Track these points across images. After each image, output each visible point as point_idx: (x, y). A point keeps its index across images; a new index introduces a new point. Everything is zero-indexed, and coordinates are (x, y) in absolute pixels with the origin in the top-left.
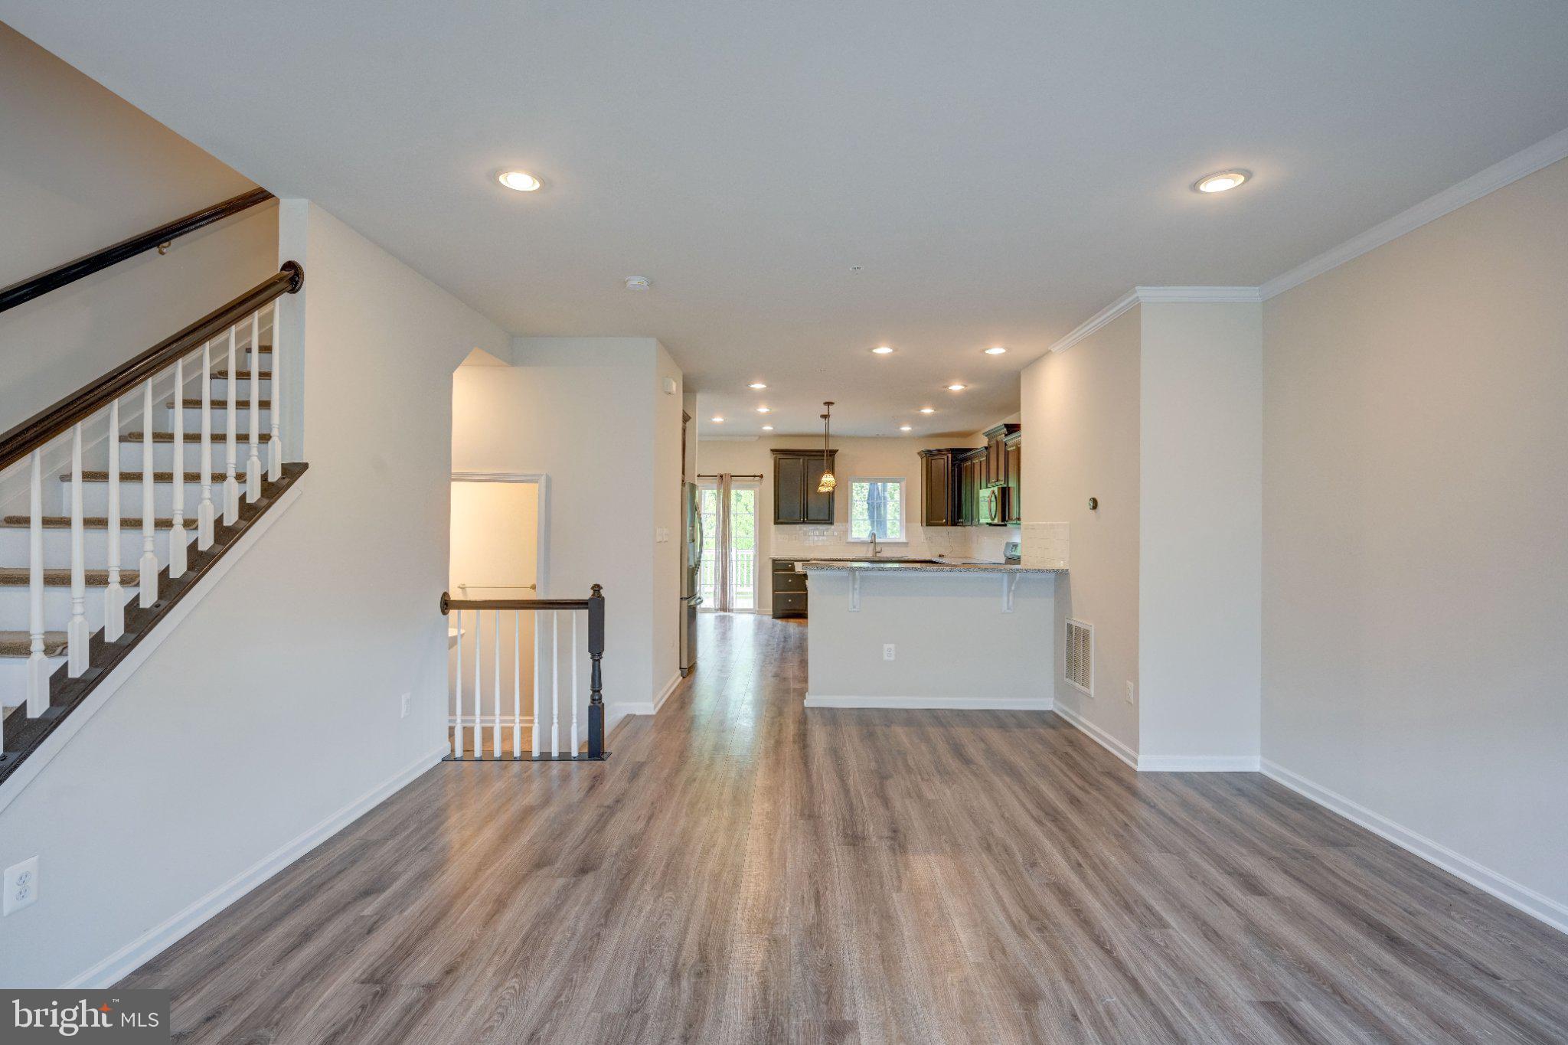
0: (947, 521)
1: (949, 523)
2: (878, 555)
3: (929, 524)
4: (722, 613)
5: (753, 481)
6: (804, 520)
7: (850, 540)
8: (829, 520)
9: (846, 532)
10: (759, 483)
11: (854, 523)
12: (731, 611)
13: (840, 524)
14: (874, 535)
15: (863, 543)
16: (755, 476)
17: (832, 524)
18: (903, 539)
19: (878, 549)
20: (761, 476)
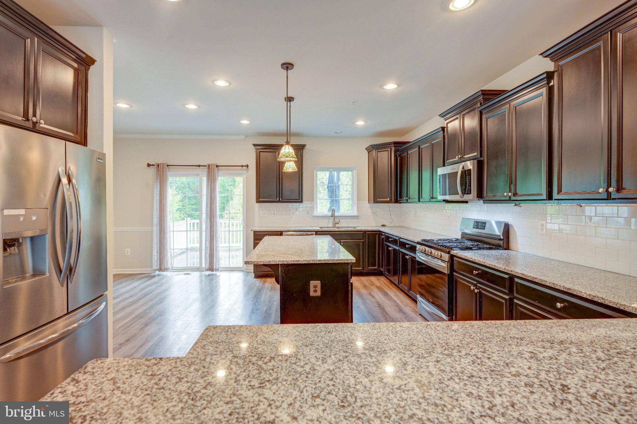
0: (391, 199)
1: (393, 200)
2: (337, 225)
3: (375, 202)
4: (210, 272)
5: (242, 170)
6: (279, 199)
7: (315, 214)
8: (300, 200)
9: (312, 208)
10: (246, 172)
11: (318, 201)
12: (217, 270)
13: (307, 202)
14: (333, 211)
15: (325, 217)
16: (242, 166)
17: (301, 202)
18: (355, 214)
19: (337, 220)
20: (247, 166)
